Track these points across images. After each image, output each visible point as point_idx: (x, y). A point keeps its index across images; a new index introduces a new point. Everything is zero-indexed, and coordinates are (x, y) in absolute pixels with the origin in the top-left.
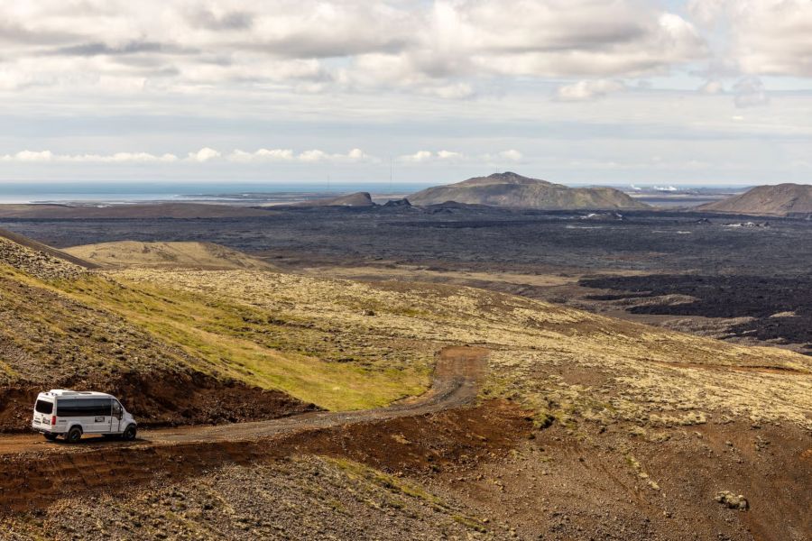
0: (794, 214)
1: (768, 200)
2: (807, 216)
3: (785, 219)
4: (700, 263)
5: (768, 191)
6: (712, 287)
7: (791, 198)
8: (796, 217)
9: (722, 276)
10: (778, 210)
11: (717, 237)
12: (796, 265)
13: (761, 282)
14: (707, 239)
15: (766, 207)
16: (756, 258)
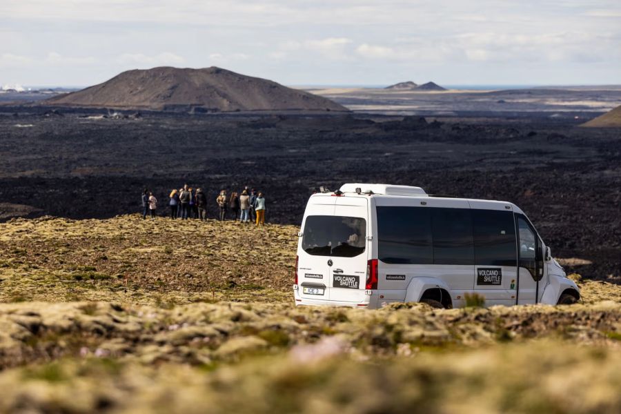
0: (174, 106)
1: (139, 88)
2: (190, 109)
3: (161, 113)
4: (43, 162)
5: (138, 77)
6: (60, 192)
7: (169, 86)
8: (176, 111)
9: (76, 178)
10: (153, 101)
11: (72, 131)
12: (183, 162)
13: (133, 184)
14: (56, 133)
15: (136, 99)
16: (125, 155)
